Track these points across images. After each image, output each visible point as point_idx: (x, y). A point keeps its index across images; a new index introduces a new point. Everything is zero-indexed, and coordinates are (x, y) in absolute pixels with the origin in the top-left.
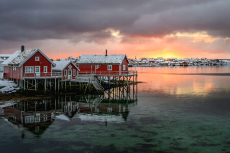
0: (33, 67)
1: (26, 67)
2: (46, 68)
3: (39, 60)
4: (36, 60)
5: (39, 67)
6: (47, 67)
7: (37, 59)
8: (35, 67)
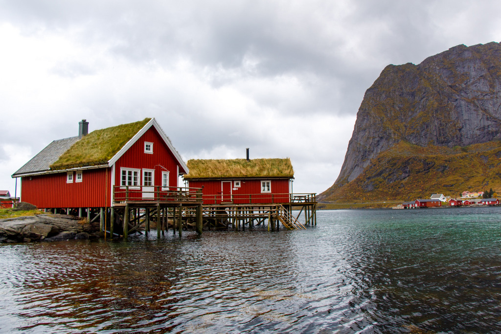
0: (139, 171)
1: (122, 169)
2: (166, 176)
3: (151, 152)
4: (146, 151)
5: (153, 172)
6: (168, 173)
7: (149, 149)
8: (144, 170)
